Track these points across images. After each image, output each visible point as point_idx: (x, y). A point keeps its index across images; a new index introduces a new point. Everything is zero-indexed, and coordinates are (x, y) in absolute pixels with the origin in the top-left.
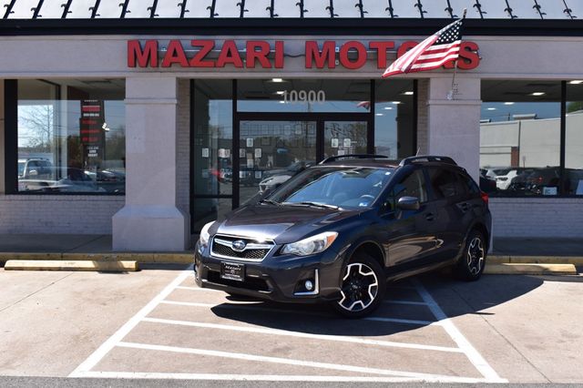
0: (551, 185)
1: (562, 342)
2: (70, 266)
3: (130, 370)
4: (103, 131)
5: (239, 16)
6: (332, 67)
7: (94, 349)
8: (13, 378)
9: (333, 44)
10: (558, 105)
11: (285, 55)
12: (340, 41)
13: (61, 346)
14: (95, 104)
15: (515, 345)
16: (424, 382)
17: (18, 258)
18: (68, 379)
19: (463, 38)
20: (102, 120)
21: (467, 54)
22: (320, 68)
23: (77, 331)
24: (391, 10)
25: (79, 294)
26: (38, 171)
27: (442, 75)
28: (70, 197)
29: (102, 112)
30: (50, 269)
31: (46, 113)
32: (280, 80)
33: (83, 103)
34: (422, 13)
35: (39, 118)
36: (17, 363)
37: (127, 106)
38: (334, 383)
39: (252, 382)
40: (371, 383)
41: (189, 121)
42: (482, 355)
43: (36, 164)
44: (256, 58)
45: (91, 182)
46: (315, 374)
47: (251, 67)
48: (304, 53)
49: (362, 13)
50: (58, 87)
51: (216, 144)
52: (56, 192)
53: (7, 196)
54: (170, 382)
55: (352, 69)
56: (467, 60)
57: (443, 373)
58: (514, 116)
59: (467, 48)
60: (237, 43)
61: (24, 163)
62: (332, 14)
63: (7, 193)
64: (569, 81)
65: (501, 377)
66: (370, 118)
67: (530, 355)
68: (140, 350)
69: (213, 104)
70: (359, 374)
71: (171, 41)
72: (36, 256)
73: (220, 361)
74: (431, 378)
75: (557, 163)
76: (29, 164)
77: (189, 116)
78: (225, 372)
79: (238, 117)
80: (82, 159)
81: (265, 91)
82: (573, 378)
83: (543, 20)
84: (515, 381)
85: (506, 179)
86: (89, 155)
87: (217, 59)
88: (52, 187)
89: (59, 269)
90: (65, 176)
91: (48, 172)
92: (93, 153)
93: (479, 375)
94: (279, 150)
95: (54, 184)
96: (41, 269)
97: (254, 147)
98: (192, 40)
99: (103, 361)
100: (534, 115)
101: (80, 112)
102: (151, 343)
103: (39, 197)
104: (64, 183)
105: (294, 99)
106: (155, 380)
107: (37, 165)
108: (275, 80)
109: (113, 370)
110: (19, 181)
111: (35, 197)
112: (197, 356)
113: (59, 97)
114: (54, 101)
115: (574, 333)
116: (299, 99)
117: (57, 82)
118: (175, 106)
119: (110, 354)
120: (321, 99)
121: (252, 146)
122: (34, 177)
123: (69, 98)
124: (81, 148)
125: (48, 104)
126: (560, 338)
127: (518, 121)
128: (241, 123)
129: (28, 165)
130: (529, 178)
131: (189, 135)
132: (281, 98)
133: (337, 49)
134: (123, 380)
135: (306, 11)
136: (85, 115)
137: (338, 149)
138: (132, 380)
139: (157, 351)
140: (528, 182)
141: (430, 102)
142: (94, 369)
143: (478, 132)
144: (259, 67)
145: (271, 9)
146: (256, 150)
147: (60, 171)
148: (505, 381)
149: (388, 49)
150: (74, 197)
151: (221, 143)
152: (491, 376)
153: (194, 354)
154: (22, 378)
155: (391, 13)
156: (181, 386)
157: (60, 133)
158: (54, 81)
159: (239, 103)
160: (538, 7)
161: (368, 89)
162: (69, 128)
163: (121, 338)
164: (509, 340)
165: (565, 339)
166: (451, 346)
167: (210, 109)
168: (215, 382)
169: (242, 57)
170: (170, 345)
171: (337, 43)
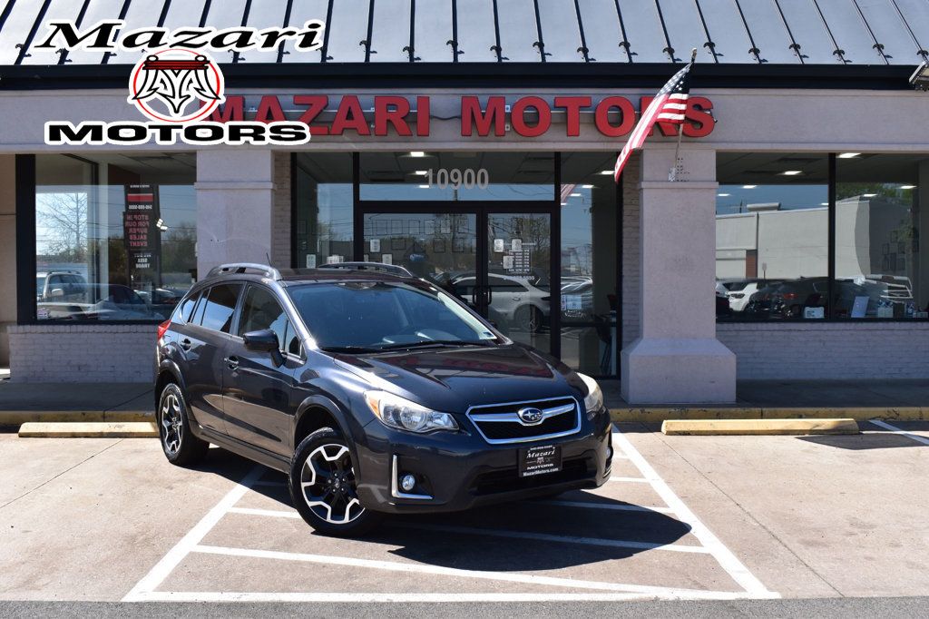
0: (814, 304)
1: (851, 534)
2: (117, 430)
3: (215, 589)
4: (158, 231)
5: (363, 60)
6: (501, 135)
7: (158, 557)
8: (38, 604)
9: (502, 101)
10: (824, 189)
11: (431, 117)
12: (512, 96)
13: (109, 553)
14: (146, 191)
15: (785, 541)
16: (657, 599)
17: (38, 419)
18: (122, 605)
19: (692, 91)
20: (155, 215)
21: (697, 115)
22: (483, 136)
23: (132, 530)
24: (585, 50)
25: (131, 472)
26: (65, 289)
27: (659, 145)
28: (114, 328)
29: (155, 202)
30: (87, 435)
31: (73, 205)
32: (421, 154)
33: (128, 190)
34: (630, 55)
35: (63, 212)
36: (45, 580)
37: (199, 193)
38: (524, 603)
39: (401, 604)
40: (579, 602)
41: (289, 214)
42: (738, 556)
43: (61, 279)
44: (388, 121)
45: (144, 305)
46: (494, 591)
47: (382, 135)
48: (459, 114)
49: (543, 55)
50: (95, 166)
51: (328, 249)
52: (93, 320)
53: (21, 327)
54: (278, 607)
55: (530, 136)
56: (697, 123)
57: (684, 586)
58: (749, 206)
59: (697, 106)
60: (361, 99)
61: (43, 279)
62: (500, 58)
63: (21, 322)
64: (839, 154)
65: (770, 589)
66: (553, 208)
67: (808, 555)
68: (228, 557)
69: (323, 189)
70: (560, 589)
71: (265, 97)
72: (66, 416)
73: (351, 573)
74: (667, 594)
75: (825, 273)
76: (52, 280)
77: (289, 208)
78: (358, 590)
79: (361, 208)
80: (127, 271)
81: (399, 170)
82: (873, 588)
83: (803, 66)
84: (791, 595)
85: (741, 296)
86: (137, 266)
87: (332, 122)
88: (85, 312)
89: (101, 435)
90: (105, 297)
91: (80, 290)
92: (143, 263)
93: (737, 588)
94: (412, 257)
95: (90, 308)
96: (74, 435)
97: (382, 253)
98: (295, 96)
99: (174, 575)
100: (777, 204)
101: (123, 202)
102: (245, 546)
103: (67, 328)
104: (104, 307)
105: (443, 181)
106: (253, 605)
107: (62, 281)
108: (414, 154)
109: (189, 590)
110: (39, 304)
111: (61, 328)
112: (314, 565)
113: (95, 181)
114: (89, 186)
115: (866, 521)
116: (450, 182)
117: (94, 159)
118: (269, 192)
119: (184, 564)
120: (483, 181)
121: (378, 250)
122: (59, 298)
123: (110, 183)
124: (125, 255)
125: (77, 191)
126: (849, 529)
127: (755, 213)
128: (367, 217)
129: (50, 282)
130: (775, 293)
131: (289, 235)
132: (423, 180)
133: (508, 109)
134: (205, 604)
135: (461, 52)
136: (131, 207)
137: (503, 254)
138: (220, 605)
139: (254, 559)
140: (773, 300)
141: (644, 185)
142: (161, 589)
143: (713, 229)
144: (393, 135)
145: (411, 49)
146: (384, 256)
147: (98, 290)
148: (776, 595)
149: (581, 108)
150: (121, 328)
151: (334, 248)
152: (754, 588)
153: (310, 563)
154: (52, 603)
155: (586, 56)
156: (293, 612)
157: (98, 234)
158: (90, 158)
159: (364, 188)
160: (796, 47)
161: (551, 166)
162: (110, 228)
163: (199, 541)
164: (775, 533)
165: (856, 530)
166: (691, 545)
167: (319, 197)
168: (345, 605)
169: (370, 119)
170: (273, 549)
171: (508, 99)
